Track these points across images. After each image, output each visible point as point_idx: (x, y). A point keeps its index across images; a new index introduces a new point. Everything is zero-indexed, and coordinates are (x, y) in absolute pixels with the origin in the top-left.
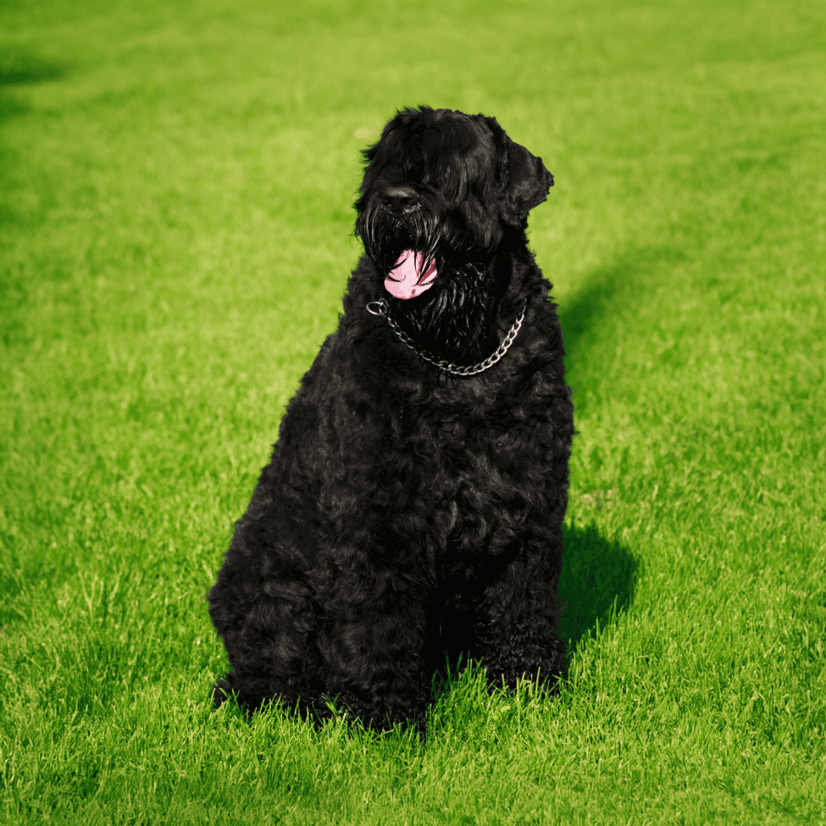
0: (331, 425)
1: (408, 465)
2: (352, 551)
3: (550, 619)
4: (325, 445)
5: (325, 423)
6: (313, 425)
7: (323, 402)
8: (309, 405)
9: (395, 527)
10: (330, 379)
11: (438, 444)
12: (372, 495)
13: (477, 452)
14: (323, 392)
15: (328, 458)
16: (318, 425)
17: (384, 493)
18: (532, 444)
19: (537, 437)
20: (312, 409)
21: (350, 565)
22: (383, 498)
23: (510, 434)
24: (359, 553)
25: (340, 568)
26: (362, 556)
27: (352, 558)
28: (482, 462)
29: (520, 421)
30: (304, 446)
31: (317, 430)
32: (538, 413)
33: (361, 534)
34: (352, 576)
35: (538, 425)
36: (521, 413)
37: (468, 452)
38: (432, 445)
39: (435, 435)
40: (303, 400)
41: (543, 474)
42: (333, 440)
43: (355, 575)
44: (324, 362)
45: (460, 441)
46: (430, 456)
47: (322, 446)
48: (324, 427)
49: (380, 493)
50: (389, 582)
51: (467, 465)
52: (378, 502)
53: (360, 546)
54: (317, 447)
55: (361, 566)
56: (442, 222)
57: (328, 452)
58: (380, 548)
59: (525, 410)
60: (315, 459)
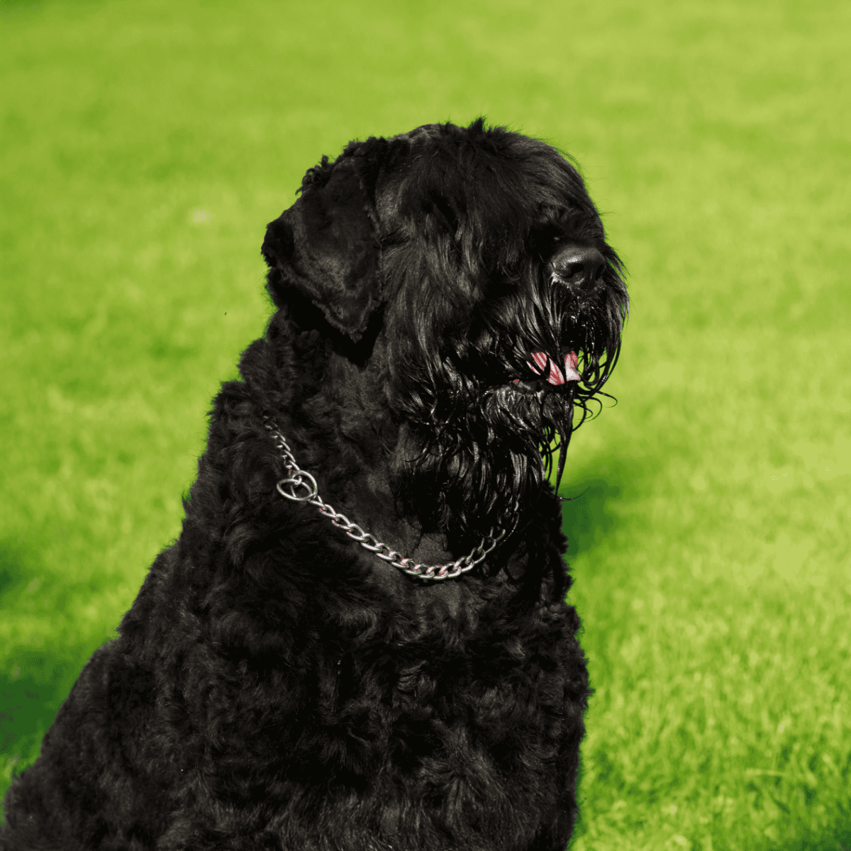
0: (177, 696)
1: (339, 753)
4: (168, 728)
5: (168, 694)
6: (147, 698)
7: (163, 659)
8: (138, 667)
10: (175, 619)
11: (387, 717)
13: (450, 721)
14: (161, 643)
15: (172, 750)
16: (155, 698)
18: (531, 708)
19: (541, 694)
20: (143, 673)
23: (500, 688)
28: (459, 738)
29: (518, 663)
30: (133, 734)
31: (154, 705)
32: (543, 653)
36: (518, 649)
37: (438, 722)
38: (379, 718)
39: (386, 701)
40: (126, 657)
41: (543, 760)
42: (183, 720)
44: (160, 596)
45: (424, 706)
46: (372, 738)
47: (161, 732)
48: (166, 700)
51: (436, 746)
54: (153, 734)
57: (173, 741)
59: (524, 645)
60: (149, 755)
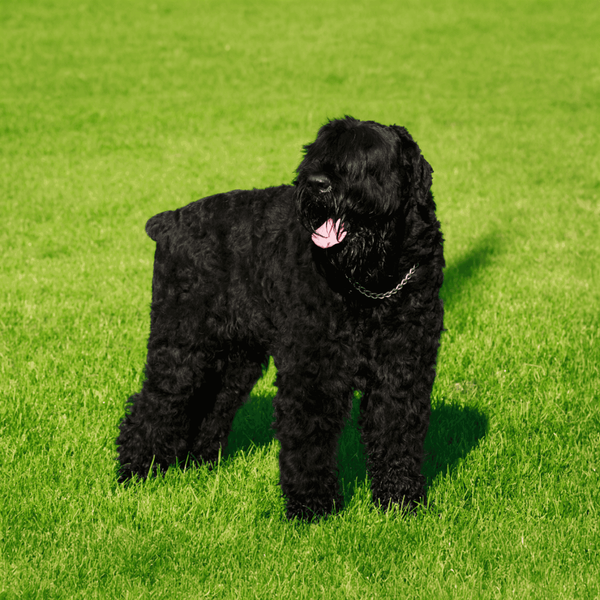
2: (292, 402)
3: (417, 460)
9: (323, 388)
12: (306, 364)
17: (315, 365)
21: (290, 411)
22: (313, 368)
24: (296, 403)
25: (285, 412)
26: (299, 405)
27: (292, 406)
29: (403, 323)
32: (413, 319)
33: (298, 390)
34: (291, 418)
35: (414, 327)
36: (403, 318)
43: (293, 418)
49: (312, 364)
50: (317, 423)
52: (310, 370)
53: (298, 398)
55: (298, 412)
56: (346, 198)
58: (312, 402)
59: (405, 316)
